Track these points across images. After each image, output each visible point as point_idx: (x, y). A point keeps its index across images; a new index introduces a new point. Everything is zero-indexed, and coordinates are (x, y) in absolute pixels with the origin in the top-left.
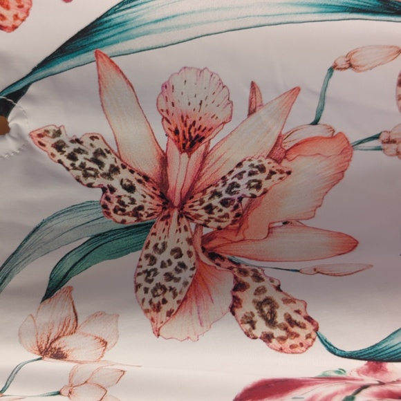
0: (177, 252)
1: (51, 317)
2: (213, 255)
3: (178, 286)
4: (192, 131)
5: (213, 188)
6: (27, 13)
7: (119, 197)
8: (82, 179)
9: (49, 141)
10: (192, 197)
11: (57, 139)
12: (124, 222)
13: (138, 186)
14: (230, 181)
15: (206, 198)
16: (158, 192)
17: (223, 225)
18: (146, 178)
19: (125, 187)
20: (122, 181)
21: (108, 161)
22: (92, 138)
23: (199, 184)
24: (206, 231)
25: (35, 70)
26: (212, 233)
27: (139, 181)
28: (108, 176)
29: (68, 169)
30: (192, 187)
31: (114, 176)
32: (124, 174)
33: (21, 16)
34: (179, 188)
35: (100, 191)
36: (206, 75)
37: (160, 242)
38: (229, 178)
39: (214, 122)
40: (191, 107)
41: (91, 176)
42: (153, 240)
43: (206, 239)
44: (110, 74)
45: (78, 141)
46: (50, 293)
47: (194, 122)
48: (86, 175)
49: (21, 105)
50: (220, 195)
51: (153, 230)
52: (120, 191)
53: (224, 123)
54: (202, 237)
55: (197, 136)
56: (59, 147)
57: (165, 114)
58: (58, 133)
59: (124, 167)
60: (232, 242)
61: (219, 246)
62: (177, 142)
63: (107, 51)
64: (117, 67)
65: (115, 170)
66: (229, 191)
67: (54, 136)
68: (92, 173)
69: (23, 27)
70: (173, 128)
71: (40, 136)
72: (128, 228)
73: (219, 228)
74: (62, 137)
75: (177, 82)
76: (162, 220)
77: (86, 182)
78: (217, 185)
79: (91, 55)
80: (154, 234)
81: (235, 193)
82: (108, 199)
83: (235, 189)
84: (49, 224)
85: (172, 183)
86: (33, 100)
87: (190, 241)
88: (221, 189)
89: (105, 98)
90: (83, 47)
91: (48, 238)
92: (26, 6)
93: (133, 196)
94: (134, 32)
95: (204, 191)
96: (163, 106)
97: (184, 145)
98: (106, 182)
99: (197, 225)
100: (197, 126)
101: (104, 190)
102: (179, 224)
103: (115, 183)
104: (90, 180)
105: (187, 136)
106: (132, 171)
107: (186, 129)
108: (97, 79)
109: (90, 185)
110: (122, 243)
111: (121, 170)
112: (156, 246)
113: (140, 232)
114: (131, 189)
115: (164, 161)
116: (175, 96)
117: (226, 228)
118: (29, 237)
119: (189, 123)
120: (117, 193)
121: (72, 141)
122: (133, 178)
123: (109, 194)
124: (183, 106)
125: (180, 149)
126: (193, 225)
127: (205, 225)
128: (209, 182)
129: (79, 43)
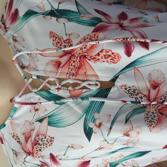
0: (153, 113)
1: (127, 127)
2: (161, 114)
3: (155, 121)
4: (156, 84)
5: (160, 98)
6: (120, 60)
7: (139, 100)
8: (130, 96)
9: (123, 88)
10: (156, 100)
11: (125, 87)
12: (140, 106)
13: (143, 97)
14: (164, 96)
15: (159, 100)
16: (148, 99)
17: (163, 106)
18: (145, 95)
19: (140, 98)
20: (139, 96)
21: (136, 92)
22: (133, 87)
23: (157, 97)
24: (159, 108)
25: (120, 71)
26: (161, 108)
27: (144, 96)
28: (136, 95)
29: (127, 94)
30: (156, 97)
31: (138, 95)
32: (140, 95)
33: (118, 60)
34: (153, 98)
35: (135, 99)
36: (159, 71)
37: (149, 111)
38: (164, 95)
39: (161, 82)
40: (155, 79)
41: (133, 95)
42: (147, 110)
43: (159, 110)
44: (137, 72)
45: (130, 87)
46: (126, 122)
47: (156, 82)
48: (131, 95)
49: (118, 80)
50: (162, 99)
51: (147, 108)
52: (139, 99)
53: (163, 82)
54: (158, 109)
55: (157, 86)
56: (126, 89)
57: (149, 81)
58: (126, 86)
59: (140, 93)
60: (166, 111)
61: (163, 111)
62: (152, 87)
63: (136, 67)
64: (138, 70)
65: (138, 94)
66: (164, 98)
67: (125, 86)
68: (133, 94)
69: (118, 62)
70: (151, 84)
71: (122, 86)
72: (141, 107)
73: (162, 107)
74: (126, 87)
75: (152, 73)
76: (149, 105)
77: (131, 97)
78: (161, 97)
79: (133, 68)
80: (147, 109)
81: (166, 99)
82: (136, 100)
83: (166, 98)
84: (124, 106)
85: (151, 97)
86: (120, 78)
87: (156, 110)
88: (162, 98)
89: (136, 78)
90: (131, 66)
91: (124, 109)
92: (120, 58)
93: (142, 100)
94: (143, 63)
95: (158, 99)
96: (149, 79)
97: (154, 88)
98: (136, 97)
99: (157, 107)
100: (157, 83)
101: (136, 98)
102: (153, 106)
103: (138, 97)
104: (132, 96)
105: (155, 85)
106: (142, 94)
107: (154, 84)
108: (134, 73)
109: (132, 97)
110: (140, 111)
111: (139, 94)
112: (148, 111)
113: (144, 108)
114: (141, 98)
115: (149, 91)
116: (152, 76)
117: (164, 107)
118: (120, 109)
119: (155, 82)
120: (138, 99)
121: (129, 87)
122: (142, 95)
123: (137, 99)
124: (154, 79)
125: (153, 89)
126: (156, 107)
127: (159, 107)
128: (160, 96)
129: (130, 65)
